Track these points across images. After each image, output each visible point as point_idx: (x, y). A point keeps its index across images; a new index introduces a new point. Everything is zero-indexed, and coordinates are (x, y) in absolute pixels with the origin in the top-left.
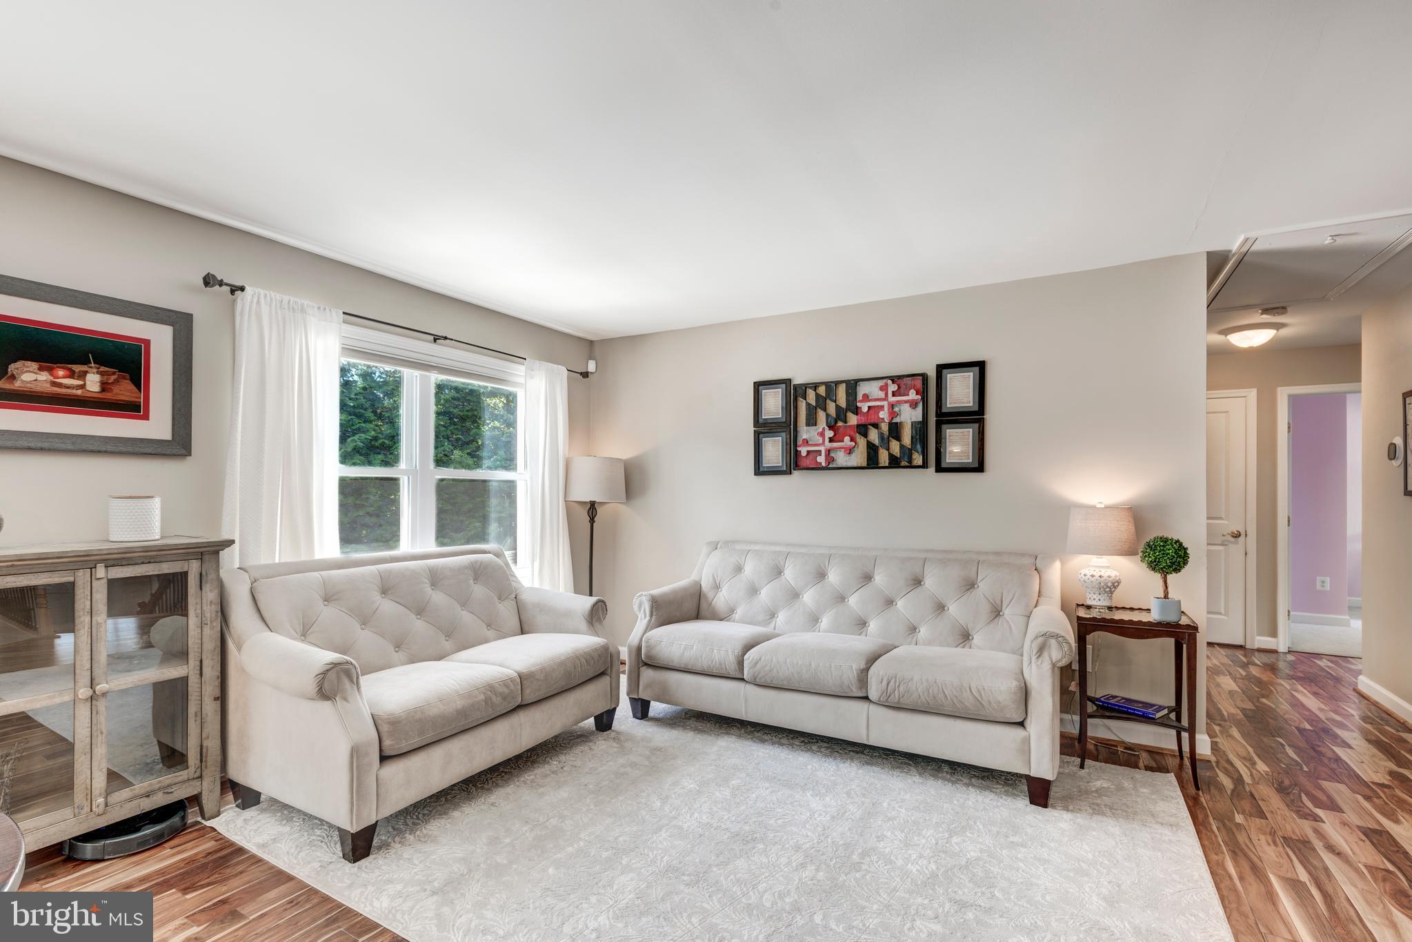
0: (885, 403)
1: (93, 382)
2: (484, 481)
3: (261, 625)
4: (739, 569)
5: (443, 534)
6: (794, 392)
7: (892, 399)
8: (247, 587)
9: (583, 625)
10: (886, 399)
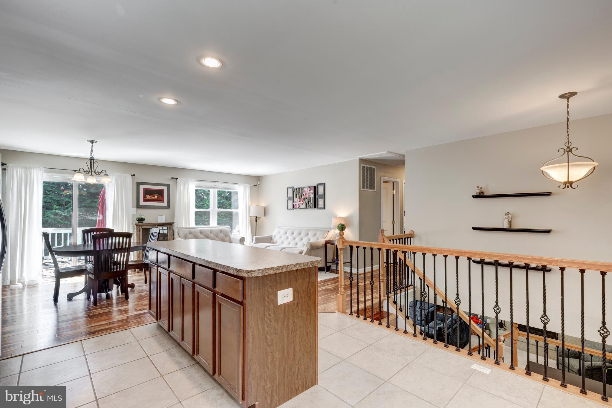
0: (307, 193)
1: (156, 197)
2: (232, 212)
3: (178, 237)
4: (280, 232)
5: (218, 224)
6: (294, 190)
7: (309, 192)
8: (177, 231)
9: (239, 242)
10: (308, 192)
